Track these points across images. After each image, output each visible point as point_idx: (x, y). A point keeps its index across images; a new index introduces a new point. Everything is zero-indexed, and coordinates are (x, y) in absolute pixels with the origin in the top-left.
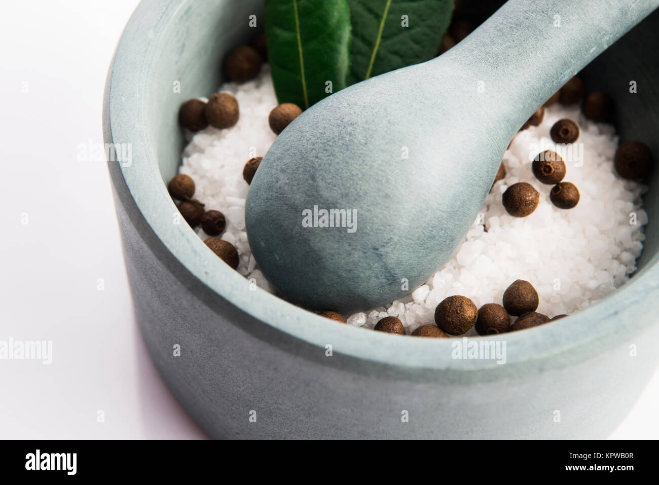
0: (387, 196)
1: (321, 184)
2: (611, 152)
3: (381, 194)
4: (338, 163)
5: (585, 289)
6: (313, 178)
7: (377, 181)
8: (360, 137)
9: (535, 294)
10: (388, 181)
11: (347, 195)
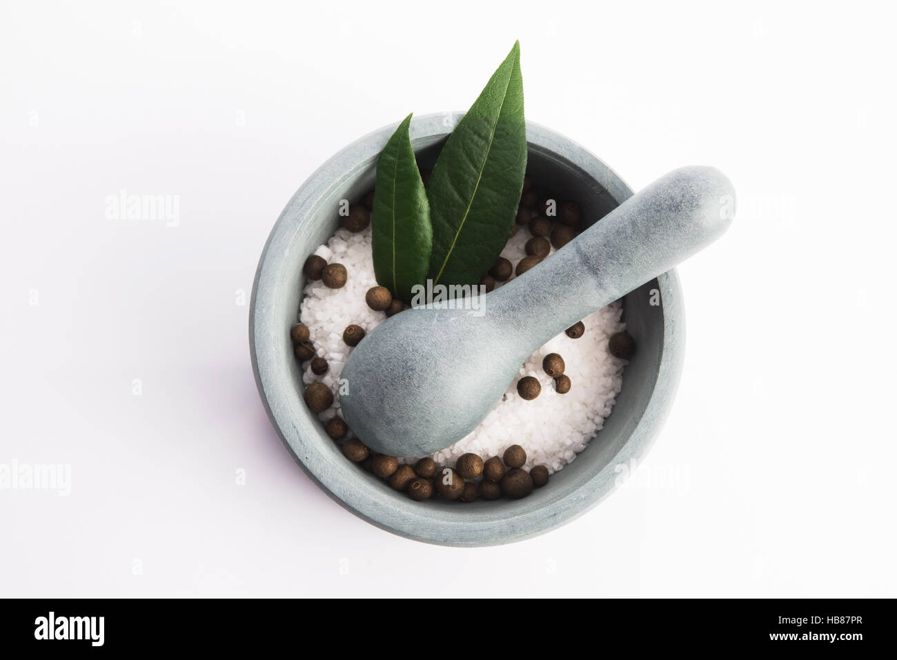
0: (427, 421)
1: (387, 407)
2: (611, 331)
3: (424, 420)
4: (399, 396)
5: (562, 445)
6: (382, 401)
7: (423, 412)
8: (415, 381)
9: (525, 457)
10: (429, 413)
11: (402, 417)
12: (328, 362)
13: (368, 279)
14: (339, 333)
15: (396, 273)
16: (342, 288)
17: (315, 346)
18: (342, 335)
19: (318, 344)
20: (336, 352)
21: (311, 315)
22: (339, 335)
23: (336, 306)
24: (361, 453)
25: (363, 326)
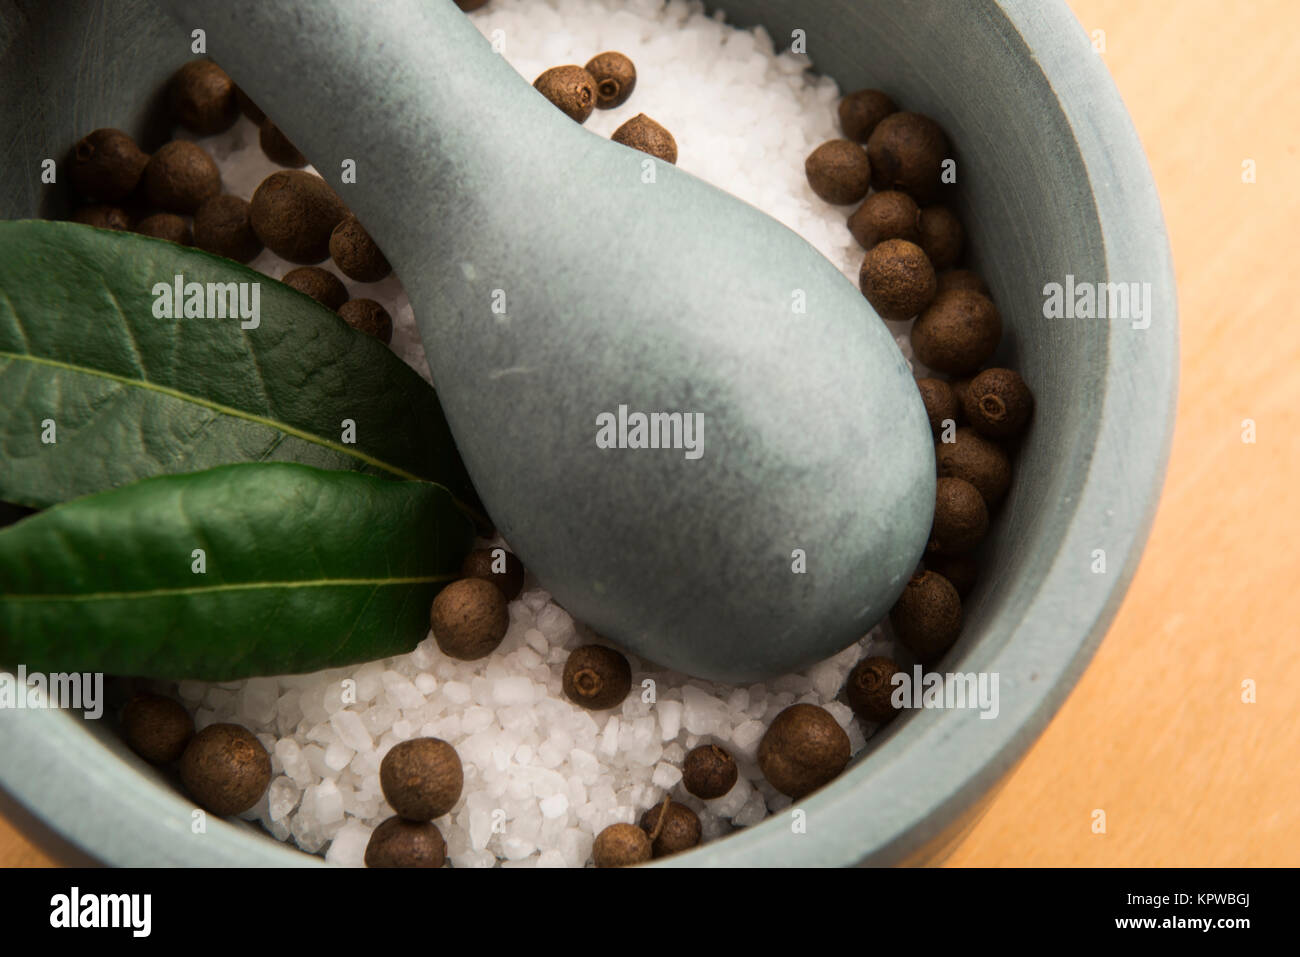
12: (691, 744)
13: (412, 675)
14: (595, 729)
15: (383, 575)
16: (457, 748)
17: (649, 803)
18: (602, 714)
19: (643, 795)
20: (657, 723)
21: (556, 842)
22: (602, 727)
23: (514, 759)
24: (938, 590)
25: (560, 655)
